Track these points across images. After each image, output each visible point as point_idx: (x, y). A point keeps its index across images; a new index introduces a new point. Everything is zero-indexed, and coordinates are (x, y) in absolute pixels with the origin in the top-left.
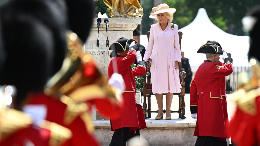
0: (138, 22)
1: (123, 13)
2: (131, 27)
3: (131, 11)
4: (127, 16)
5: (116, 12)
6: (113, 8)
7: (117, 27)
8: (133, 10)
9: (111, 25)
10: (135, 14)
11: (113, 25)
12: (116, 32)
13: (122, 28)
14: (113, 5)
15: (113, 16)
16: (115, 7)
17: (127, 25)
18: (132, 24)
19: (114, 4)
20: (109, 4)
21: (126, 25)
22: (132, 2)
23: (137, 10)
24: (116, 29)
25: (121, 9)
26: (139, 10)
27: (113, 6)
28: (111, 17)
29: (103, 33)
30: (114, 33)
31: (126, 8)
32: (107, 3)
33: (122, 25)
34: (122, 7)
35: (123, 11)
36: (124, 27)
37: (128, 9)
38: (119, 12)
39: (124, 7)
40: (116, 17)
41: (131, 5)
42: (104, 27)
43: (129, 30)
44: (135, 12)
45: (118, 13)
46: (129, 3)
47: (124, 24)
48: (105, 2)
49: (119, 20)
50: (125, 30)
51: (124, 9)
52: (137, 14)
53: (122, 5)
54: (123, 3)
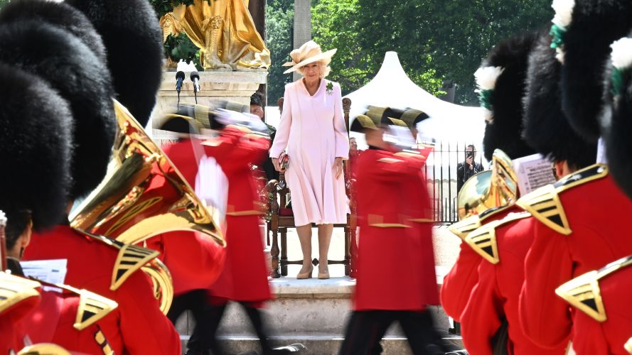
0: (260, 80)
1: (230, 61)
2: (245, 89)
4: (238, 67)
5: (214, 58)
6: (209, 50)
7: (216, 88)
8: (250, 54)
9: (205, 85)
10: (253, 63)
11: (209, 86)
12: (216, 100)
13: (226, 92)
14: (207, 44)
15: (209, 66)
16: (212, 50)
17: (238, 85)
18: (247, 83)
19: (210, 42)
20: (200, 43)
21: (234, 85)
22: (248, 38)
23: (257, 55)
24: (215, 93)
25: (225, 53)
26: (262, 54)
27: (209, 46)
28: (205, 68)
30: (210, 101)
31: (236, 50)
32: (196, 40)
33: (228, 85)
34: (226, 49)
35: (230, 57)
36: (230, 89)
37: (239, 52)
38: (221, 59)
39: (231, 47)
40: (216, 68)
41: (246, 44)
42: (190, 89)
43: (241, 94)
44: (254, 58)
45: (219, 61)
46: (241, 40)
47: (232, 83)
48: (192, 37)
49: (220, 75)
50: (235, 95)
51: (232, 52)
52: (259, 62)
53: (228, 44)
54: (230, 39)
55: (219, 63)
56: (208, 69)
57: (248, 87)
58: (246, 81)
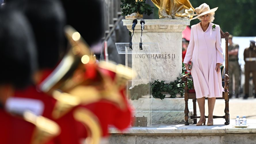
0: (185, 23)
1: (172, 14)
2: (177, 28)
3: (180, 11)
4: (175, 17)
5: (164, 12)
6: (162, 8)
7: (161, 28)
8: (182, 10)
9: (155, 26)
10: (183, 15)
11: (157, 27)
12: (162, 34)
13: (167, 30)
16: (163, 8)
17: (173, 26)
18: (178, 25)
19: (162, 4)
20: (158, 5)
21: (171, 26)
22: (183, 2)
23: (186, 11)
24: (161, 30)
25: (170, 10)
26: (189, 10)
27: (162, 6)
28: (160, 18)
29: (148, 35)
30: (159, 35)
31: (176, 8)
32: (156, 3)
33: (167, 26)
34: (172, 8)
35: (173, 12)
36: (169, 28)
37: (177, 9)
39: (174, 7)
40: (164, 17)
41: (181, 5)
42: (148, 28)
43: (175, 31)
44: (184, 12)
45: (166, 14)
46: (179, 3)
47: (169, 25)
48: (154, 2)
49: (163, 21)
50: (172, 31)
51: (174, 9)
52: (187, 14)
53: (172, 5)
54: (173, 3)
55: (166, 15)
56: (161, 18)
57: (179, 27)
58: (177, 24)
